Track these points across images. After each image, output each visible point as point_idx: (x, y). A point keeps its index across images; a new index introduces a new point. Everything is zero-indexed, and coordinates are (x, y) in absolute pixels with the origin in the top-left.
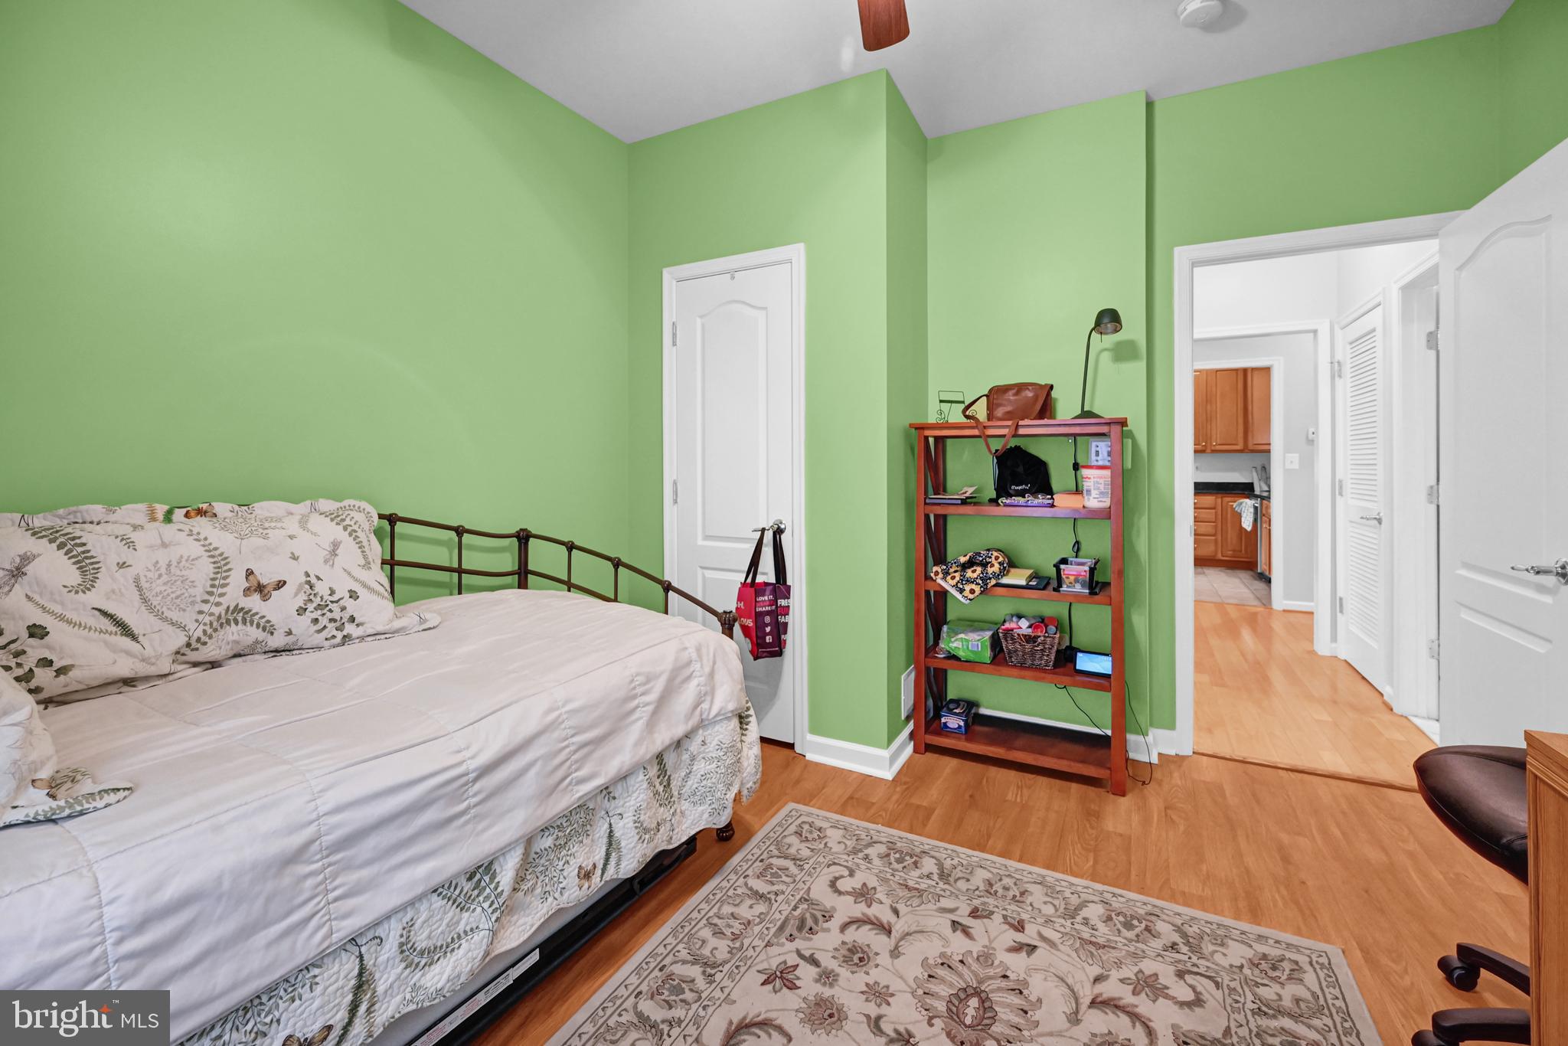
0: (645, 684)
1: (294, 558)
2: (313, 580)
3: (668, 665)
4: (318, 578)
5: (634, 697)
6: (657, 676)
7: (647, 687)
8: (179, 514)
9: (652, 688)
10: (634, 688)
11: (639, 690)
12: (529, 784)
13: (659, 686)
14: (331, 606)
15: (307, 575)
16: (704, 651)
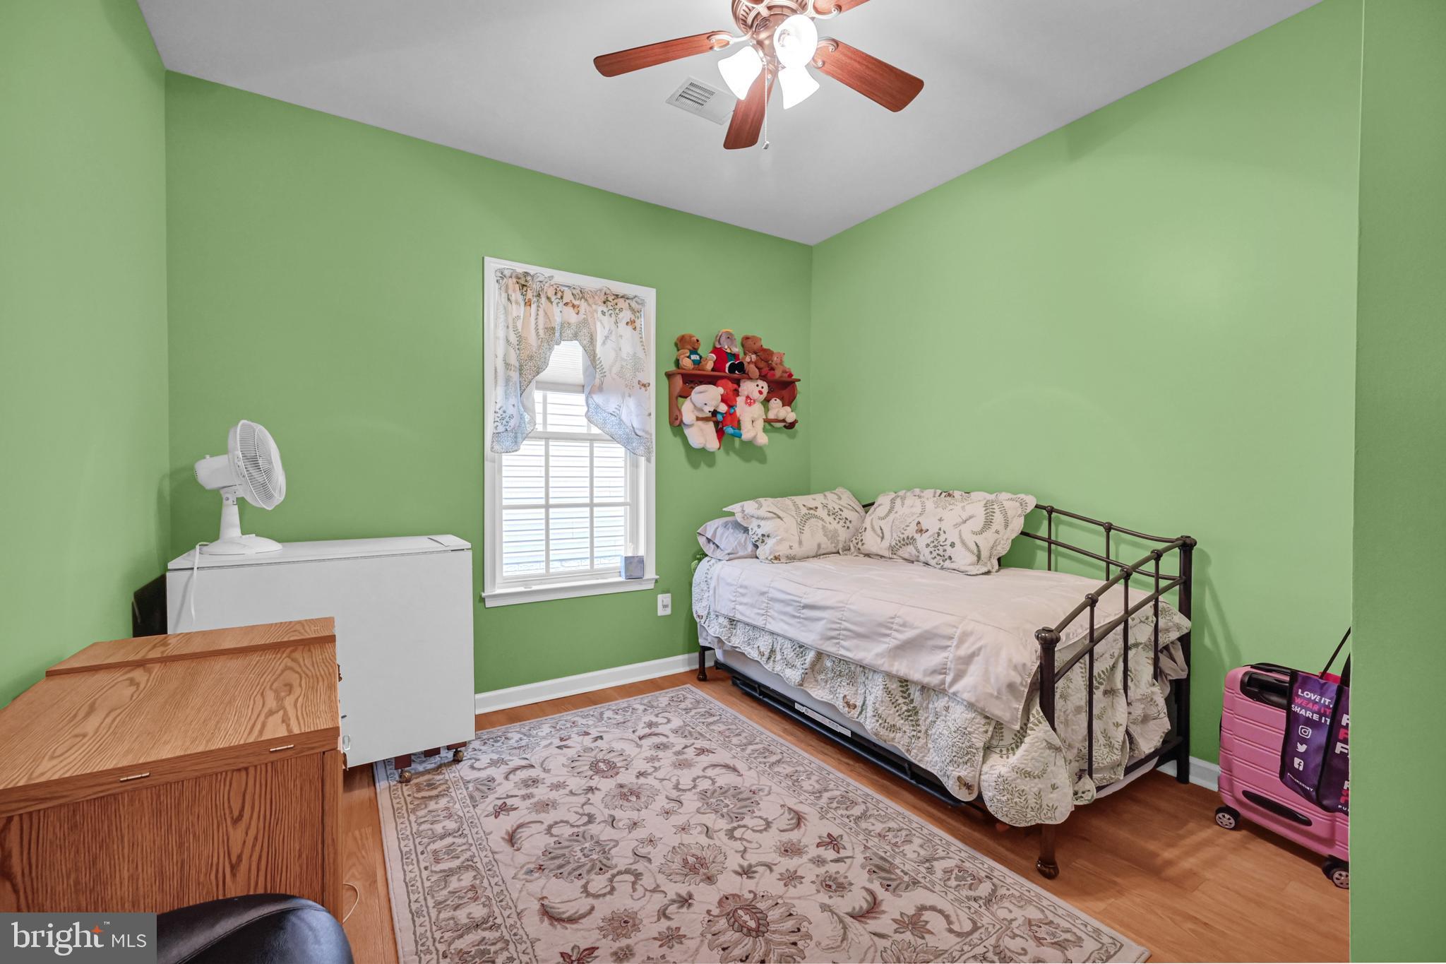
0: (901, 626)
1: (940, 520)
2: (942, 532)
3: (927, 626)
4: (945, 532)
5: (891, 629)
6: (912, 627)
7: (901, 628)
8: (944, 494)
9: (905, 632)
10: (892, 623)
11: (895, 627)
12: (819, 626)
13: (909, 634)
14: (940, 547)
15: (940, 529)
16: (971, 639)
